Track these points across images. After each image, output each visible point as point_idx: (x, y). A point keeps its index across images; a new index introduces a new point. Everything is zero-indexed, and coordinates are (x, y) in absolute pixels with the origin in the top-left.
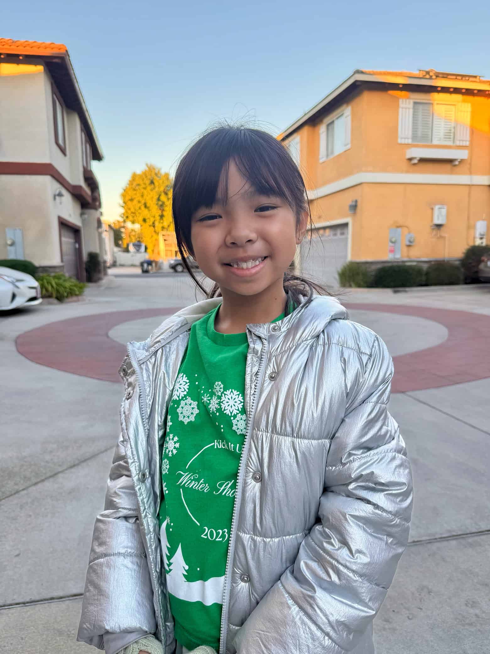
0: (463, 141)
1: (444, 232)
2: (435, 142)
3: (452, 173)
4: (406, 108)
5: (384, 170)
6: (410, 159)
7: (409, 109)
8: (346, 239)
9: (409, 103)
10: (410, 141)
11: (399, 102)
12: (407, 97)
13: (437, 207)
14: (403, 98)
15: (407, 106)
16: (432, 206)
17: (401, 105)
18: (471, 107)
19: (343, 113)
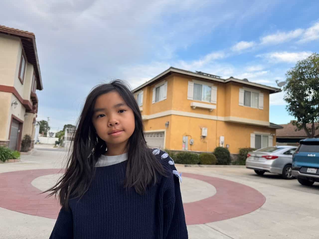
0: (214, 101)
1: (206, 140)
3: (209, 114)
5: (181, 110)
6: (192, 107)
7: (192, 86)
10: (192, 99)
11: (188, 82)
12: (191, 81)
13: (204, 128)
14: (190, 81)
15: (191, 84)
16: (201, 128)
17: (189, 84)
18: (217, 88)
19: (164, 84)
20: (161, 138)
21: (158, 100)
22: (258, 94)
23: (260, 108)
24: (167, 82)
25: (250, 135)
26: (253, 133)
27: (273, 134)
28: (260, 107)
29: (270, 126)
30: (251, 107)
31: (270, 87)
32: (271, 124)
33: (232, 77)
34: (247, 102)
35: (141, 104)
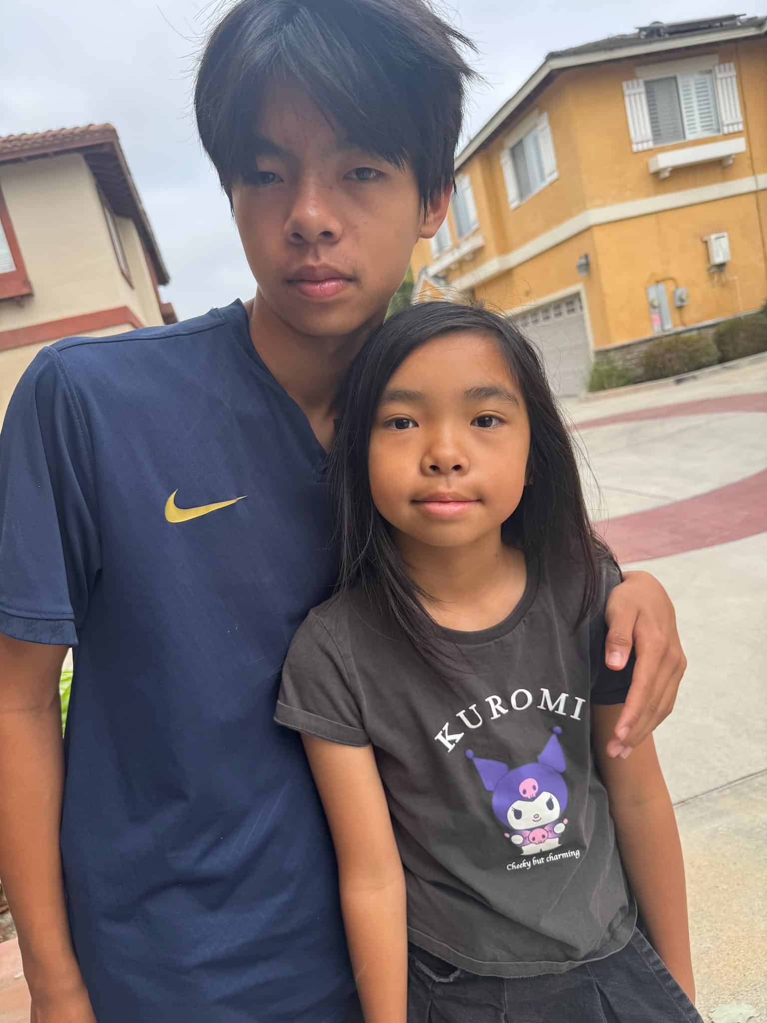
0: (733, 124)
1: (729, 275)
2: (690, 137)
3: (724, 179)
4: (634, 95)
5: (620, 198)
6: (657, 174)
7: (640, 94)
8: (582, 318)
9: (638, 85)
10: (651, 145)
11: (622, 87)
12: (631, 76)
13: (713, 237)
14: (627, 80)
15: (637, 91)
16: (705, 238)
17: (627, 92)
18: (736, 68)
19: (536, 125)
20: (573, 315)
21: (529, 191)
24: (545, 117)
35: (474, 224)
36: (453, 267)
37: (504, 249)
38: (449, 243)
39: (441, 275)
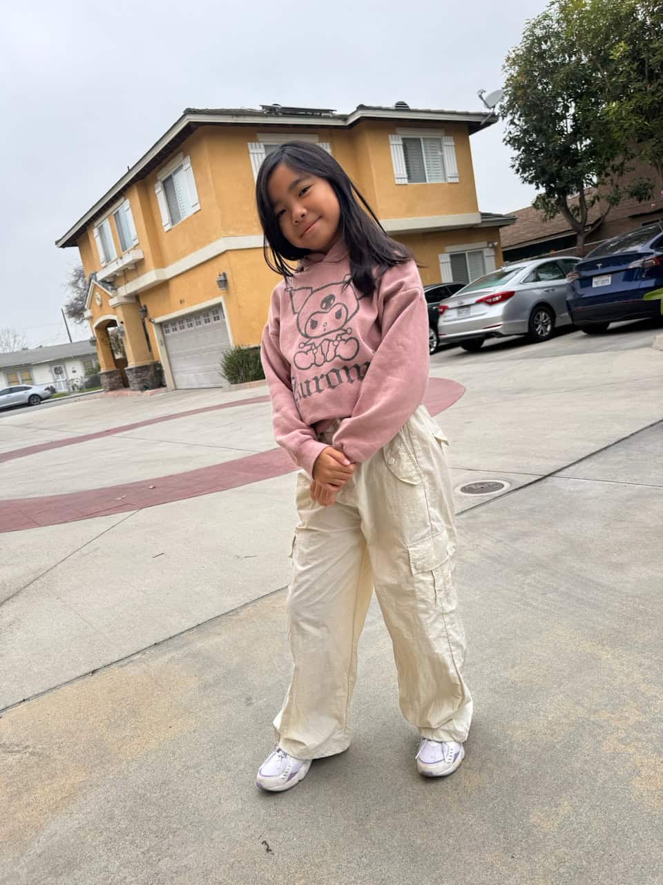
4: (257, 153)
5: (249, 232)
7: (261, 154)
8: (224, 325)
9: (260, 147)
11: (247, 145)
12: (256, 141)
14: (251, 142)
15: (259, 150)
17: (251, 151)
18: (331, 148)
19: (181, 167)
20: (217, 322)
21: (179, 217)
22: (439, 140)
23: (450, 180)
24: (188, 158)
25: (437, 258)
26: (443, 252)
27: (492, 243)
28: (451, 177)
29: (483, 222)
30: (428, 182)
31: (467, 114)
32: (484, 215)
33: (361, 107)
34: (414, 172)
35: (134, 240)
36: (118, 275)
37: (161, 263)
38: (114, 254)
39: (108, 281)
